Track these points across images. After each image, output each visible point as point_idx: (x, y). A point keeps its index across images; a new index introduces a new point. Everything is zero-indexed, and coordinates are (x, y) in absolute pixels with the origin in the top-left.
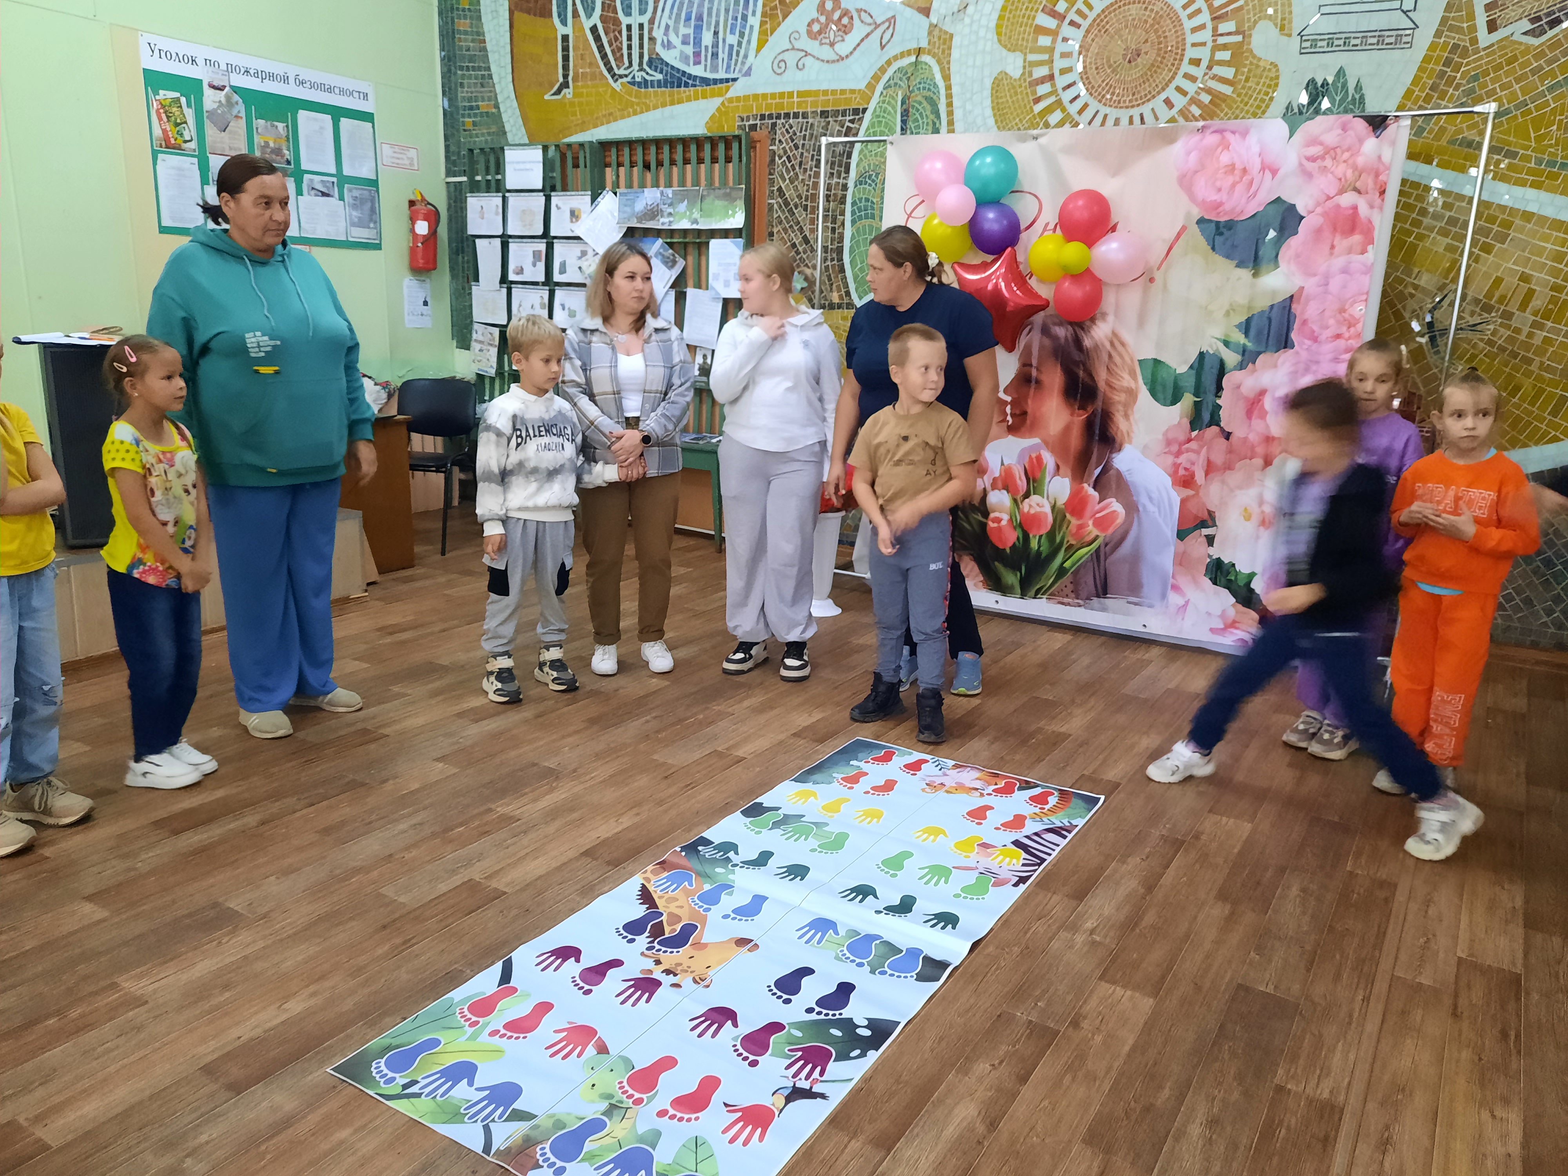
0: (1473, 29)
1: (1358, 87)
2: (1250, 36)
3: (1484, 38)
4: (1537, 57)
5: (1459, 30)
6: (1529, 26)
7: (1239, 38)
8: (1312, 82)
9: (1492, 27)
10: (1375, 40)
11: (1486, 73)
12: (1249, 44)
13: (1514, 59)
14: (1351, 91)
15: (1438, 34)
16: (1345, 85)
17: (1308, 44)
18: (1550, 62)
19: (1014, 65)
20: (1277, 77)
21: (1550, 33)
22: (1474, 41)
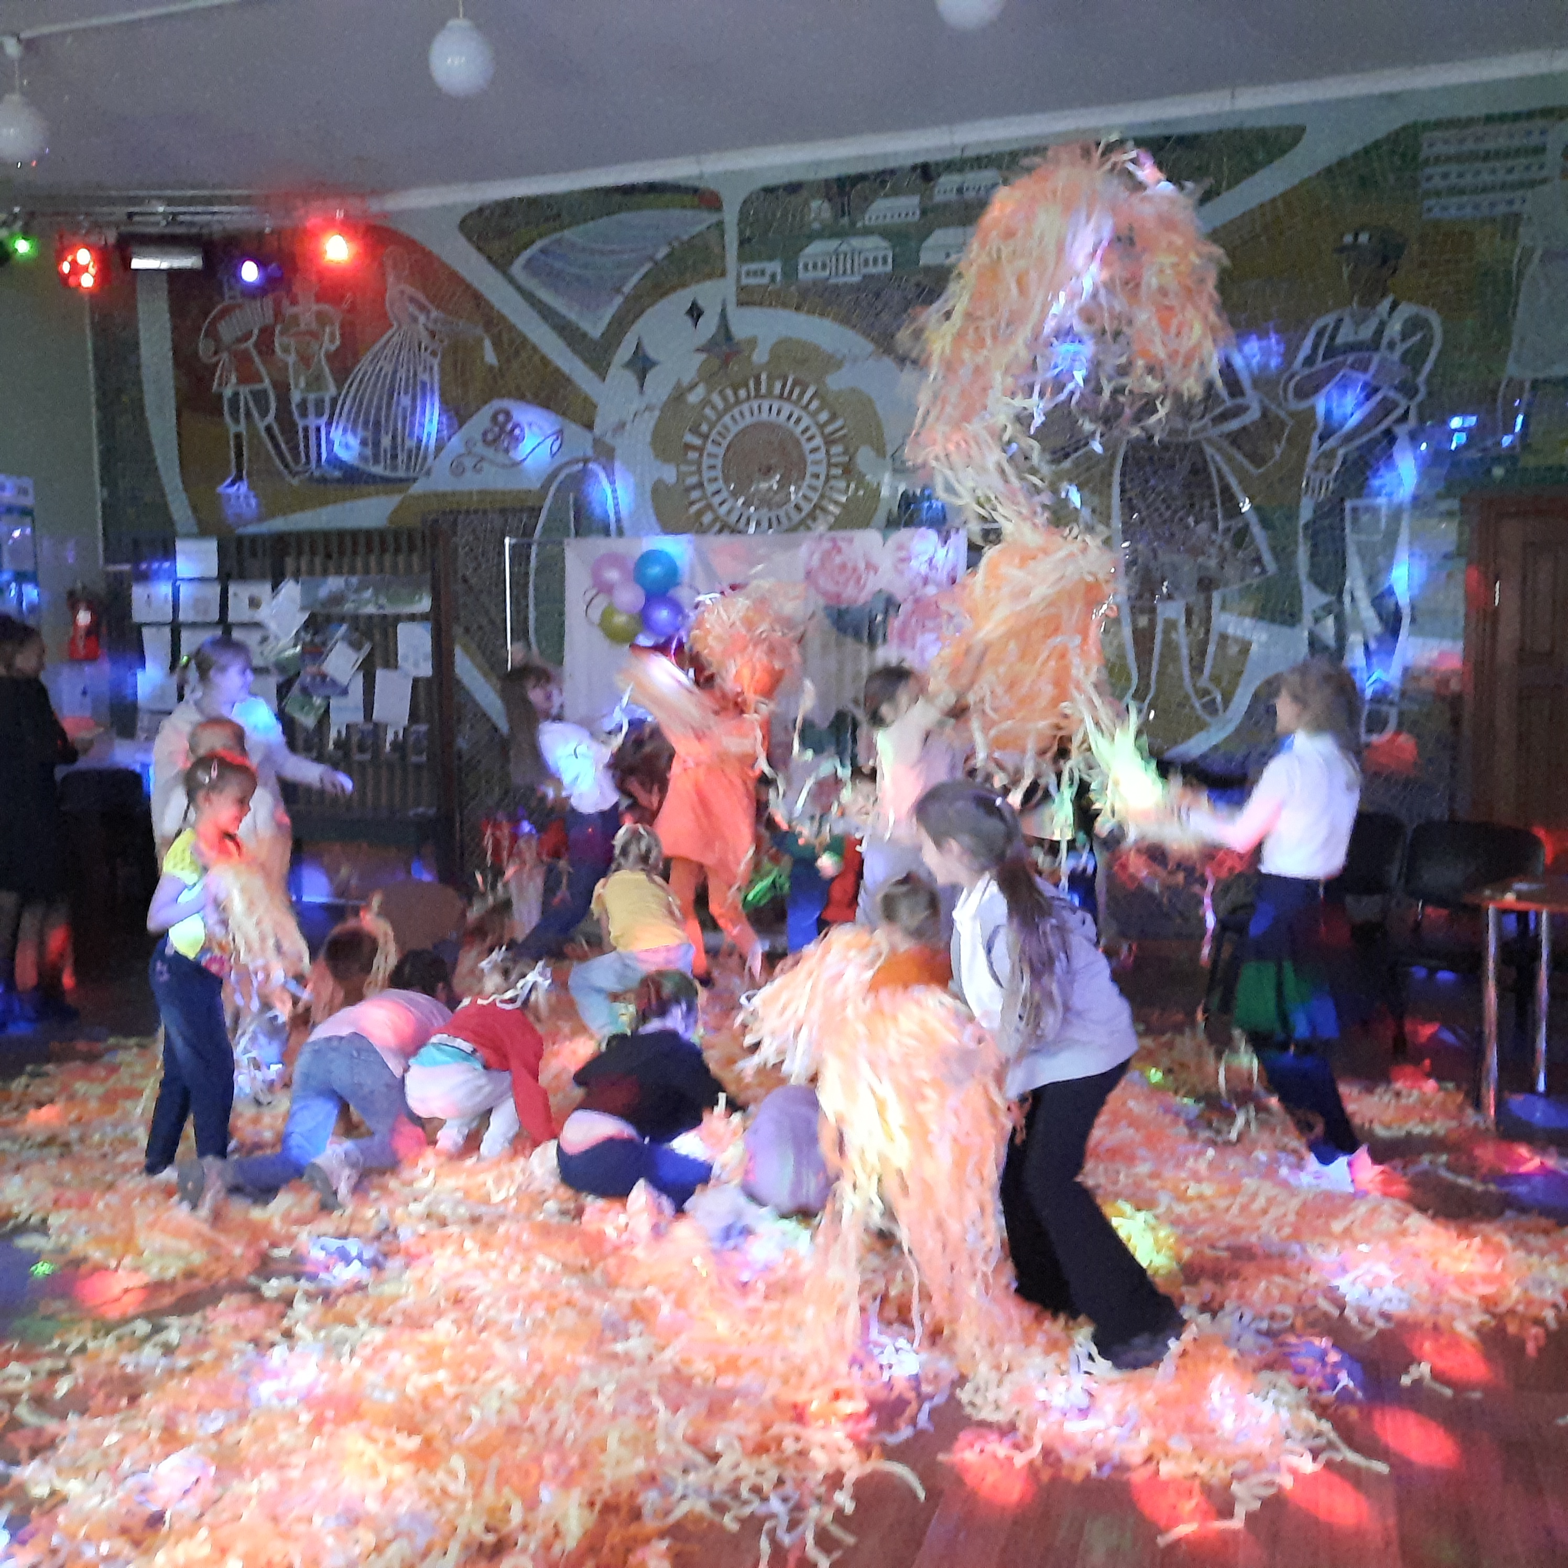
2: (855, 457)
7: (846, 458)
8: (904, 494)
12: (855, 462)
16: (929, 497)
19: (669, 474)
20: (879, 489)
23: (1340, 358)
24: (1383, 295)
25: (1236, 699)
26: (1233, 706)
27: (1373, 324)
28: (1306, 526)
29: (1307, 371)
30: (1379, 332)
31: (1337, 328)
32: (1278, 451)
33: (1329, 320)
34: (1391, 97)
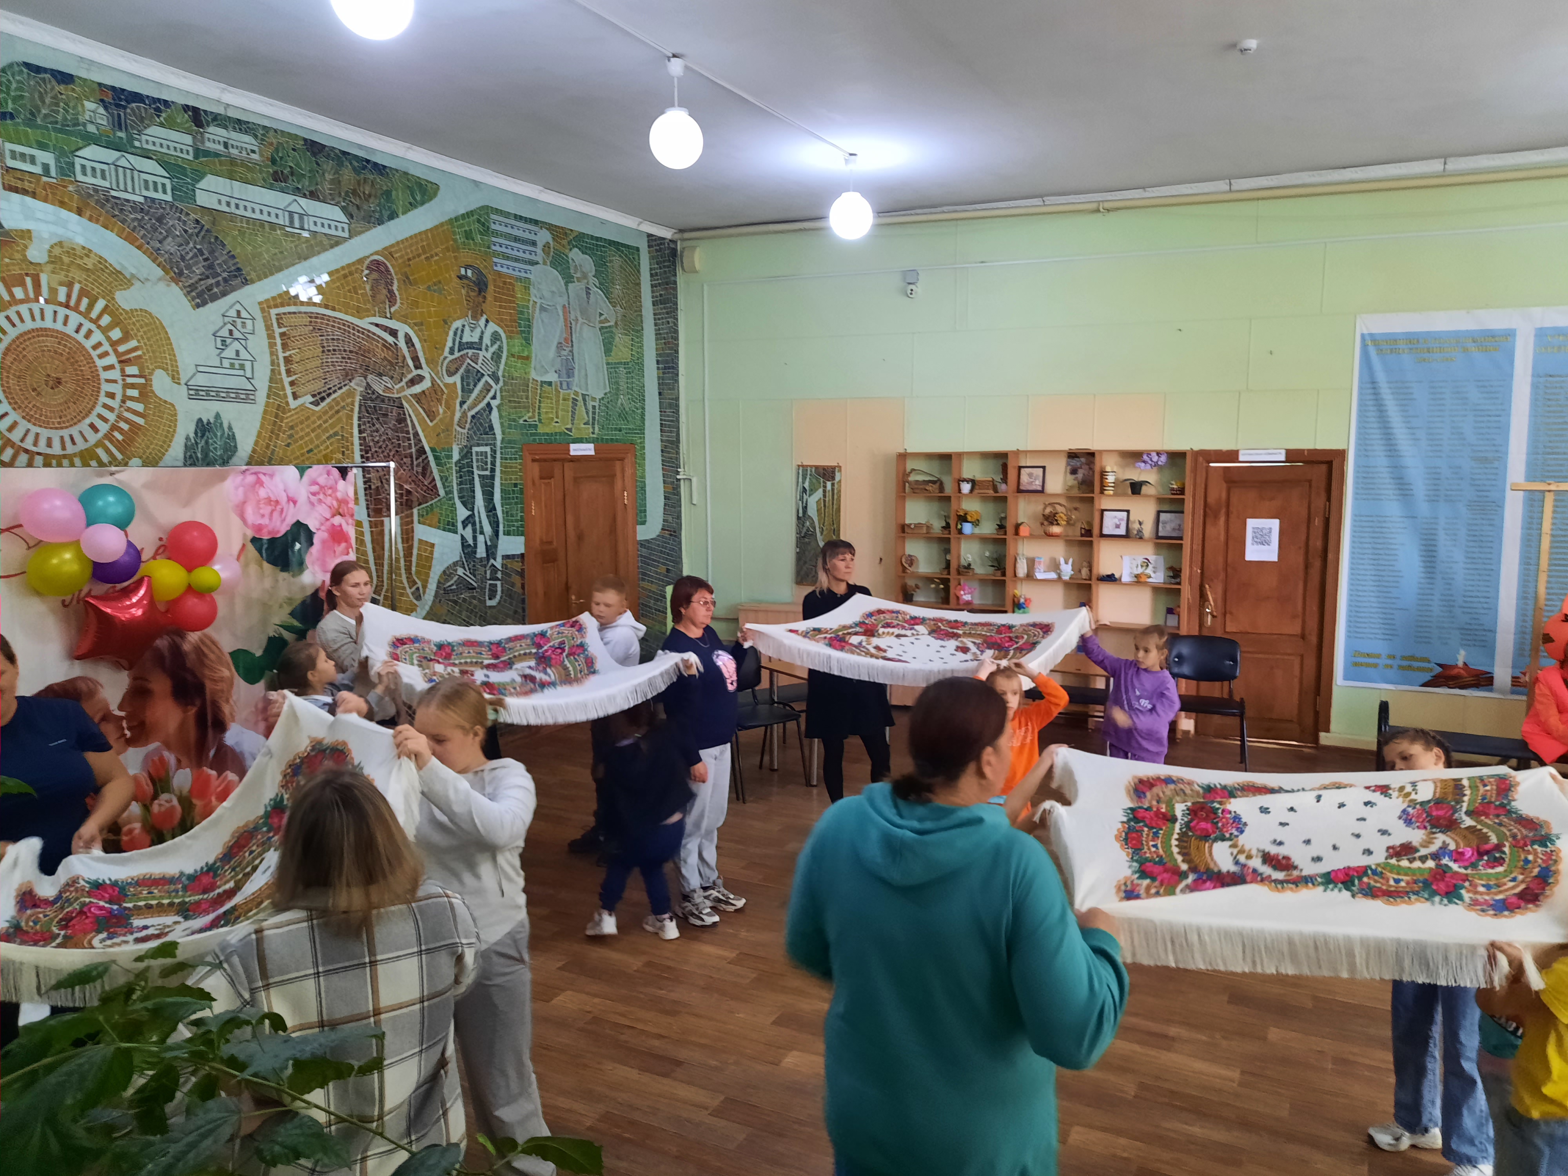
0: (285, 396)
1: (230, 428)
2: (151, 380)
3: (293, 404)
4: (319, 418)
5: (278, 395)
6: (312, 400)
7: (142, 381)
8: (200, 420)
9: (295, 396)
10: (233, 395)
11: (297, 425)
12: (151, 386)
13: (308, 418)
14: (226, 430)
15: (268, 397)
16: (221, 424)
17: (192, 392)
18: (325, 422)
20: (175, 415)
21: (323, 404)
22: (287, 403)
23: (465, 351)
24: (482, 313)
25: (429, 586)
26: (427, 591)
27: (477, 333)
28: (456, 463)
29: (451, 357)
30: (481, 338)
31: (462, 331)
32: (441, 411)
33: (458, 324)
34: (476, 183)
